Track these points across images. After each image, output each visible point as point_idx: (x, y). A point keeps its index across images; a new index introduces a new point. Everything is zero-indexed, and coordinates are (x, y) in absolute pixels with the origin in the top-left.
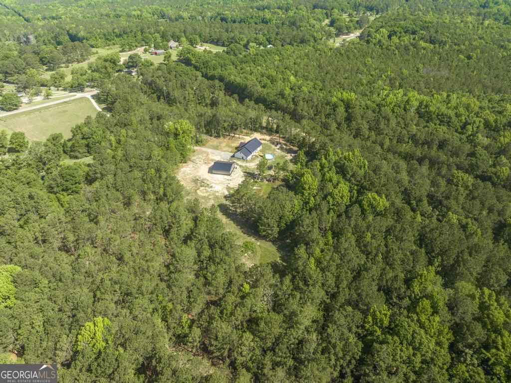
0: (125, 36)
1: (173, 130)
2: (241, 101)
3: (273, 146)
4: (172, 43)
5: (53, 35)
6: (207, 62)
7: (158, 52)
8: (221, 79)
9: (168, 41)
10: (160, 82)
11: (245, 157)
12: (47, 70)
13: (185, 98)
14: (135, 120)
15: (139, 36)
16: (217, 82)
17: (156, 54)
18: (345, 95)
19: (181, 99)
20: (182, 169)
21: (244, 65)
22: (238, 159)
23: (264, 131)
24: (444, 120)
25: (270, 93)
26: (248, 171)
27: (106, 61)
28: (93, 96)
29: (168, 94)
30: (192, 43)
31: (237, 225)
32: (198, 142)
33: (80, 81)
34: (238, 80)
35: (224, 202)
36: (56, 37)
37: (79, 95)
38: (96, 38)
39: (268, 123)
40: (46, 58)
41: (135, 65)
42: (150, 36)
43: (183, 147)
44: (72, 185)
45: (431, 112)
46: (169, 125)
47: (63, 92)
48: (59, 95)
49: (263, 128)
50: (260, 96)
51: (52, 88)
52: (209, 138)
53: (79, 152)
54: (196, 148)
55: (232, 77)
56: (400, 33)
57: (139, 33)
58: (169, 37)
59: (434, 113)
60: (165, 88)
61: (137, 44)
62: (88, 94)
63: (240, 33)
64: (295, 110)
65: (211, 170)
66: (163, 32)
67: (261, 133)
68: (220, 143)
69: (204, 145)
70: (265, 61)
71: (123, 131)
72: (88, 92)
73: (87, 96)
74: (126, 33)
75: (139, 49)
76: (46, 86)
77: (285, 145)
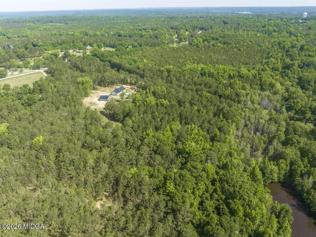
0: (64, 44)
1: (81, 82)
2: (118, 71)
3: (131, 90)
4: (89, 47)
5: (24, 45)
6: (103, 54)
7: (80, 51)
8: (110, 62)
9: (87, 46)
10: (79, 63)
11: (116, 94)
12: (20, 61)
13: (90, 70)
14: (63, 78)
15: (71, 44)
16: (107, 63)
17: (79, 52)
18: (168, 67)
19: (88, 70)
20: (85, 99)
21: (122, 56)
22: (113, 95)
23: (129, 84)
24: (211, 75)
25: (133, 67)
26: (117, 99)
27: (52, 55)
28: (44, 71)
29: (82, 68)
30: (99, 47)
31: (107, 118)
32: (94, 89)
33: (38, 64)
34: (118, 62)
35: (103, 110)
36: (25, 45)
37: (37, 71)
38: (48, 46)
39: (131, 81)
40: (20, 55)
41: (67, 56)
42: (77, 44)
43: (86, 89)
44: (33, 103)
45: (205, 72)
46: (79, 79)
47: (29, 70)
48: (26, 71)
49: (128, 83)
50: (128, 69)
51: (23, 68)
52: (101, 87)
53: (36, 92)
54: (93, 91)
55: (115, 61)
56: (210, 40)
57: (72, 43)
58: (88, 44)
59: (207, 73)
60: (80, 66)
61: (70, 48)
62: (42, 70)
63: (125, 41)
64: (143, 74)
65: (99, 100)
66: (84, 42)
67: (127, 85)
68: (106, 89)
69: (97, 90)
70: (134, 54)
71: (58, 82)
72: (42, 69)
73: (41, 71)
74: (64, 43)
75: (71, 50)
76: (20, 68)
77: (137, 89)
